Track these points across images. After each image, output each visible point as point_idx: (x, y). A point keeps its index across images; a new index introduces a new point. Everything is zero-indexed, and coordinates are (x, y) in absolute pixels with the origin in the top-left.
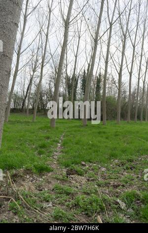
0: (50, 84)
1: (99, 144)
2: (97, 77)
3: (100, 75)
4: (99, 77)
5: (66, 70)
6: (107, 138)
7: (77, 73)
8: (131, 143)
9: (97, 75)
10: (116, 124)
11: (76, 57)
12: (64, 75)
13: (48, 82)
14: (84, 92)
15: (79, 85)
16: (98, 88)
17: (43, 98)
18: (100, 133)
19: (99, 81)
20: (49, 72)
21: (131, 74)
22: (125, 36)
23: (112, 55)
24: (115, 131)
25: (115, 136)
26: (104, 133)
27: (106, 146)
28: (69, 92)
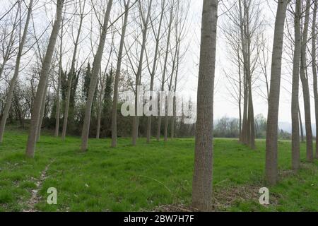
0: (32, 81)
1: (99, 189)
2: (107, 75)
3: (111, 73)
4: (109, 75)
5: (60, 63)
6: (113, 175)
7: (77, 67)
8: (146, 182)
9: (108, 72)
10: (130, 145)
11: (76, 45)
12: (57, 69)
13: (30, 77)
14: (87, 95)
15: (80, 85)
16: (108, 90)
17: (20, 102)
18: (103, 165)
19: (109, 81)
20: (31, 63)
21: (152, 75)
22: (145, 25)
23: (127, 49)
24: (126, 160)
25: (126, 169)
26: (110, 165)
27: (109, 192)
28: (63, 95)
